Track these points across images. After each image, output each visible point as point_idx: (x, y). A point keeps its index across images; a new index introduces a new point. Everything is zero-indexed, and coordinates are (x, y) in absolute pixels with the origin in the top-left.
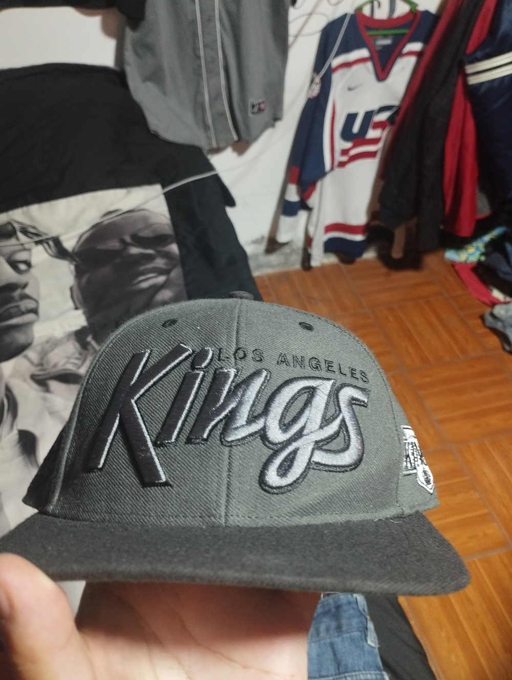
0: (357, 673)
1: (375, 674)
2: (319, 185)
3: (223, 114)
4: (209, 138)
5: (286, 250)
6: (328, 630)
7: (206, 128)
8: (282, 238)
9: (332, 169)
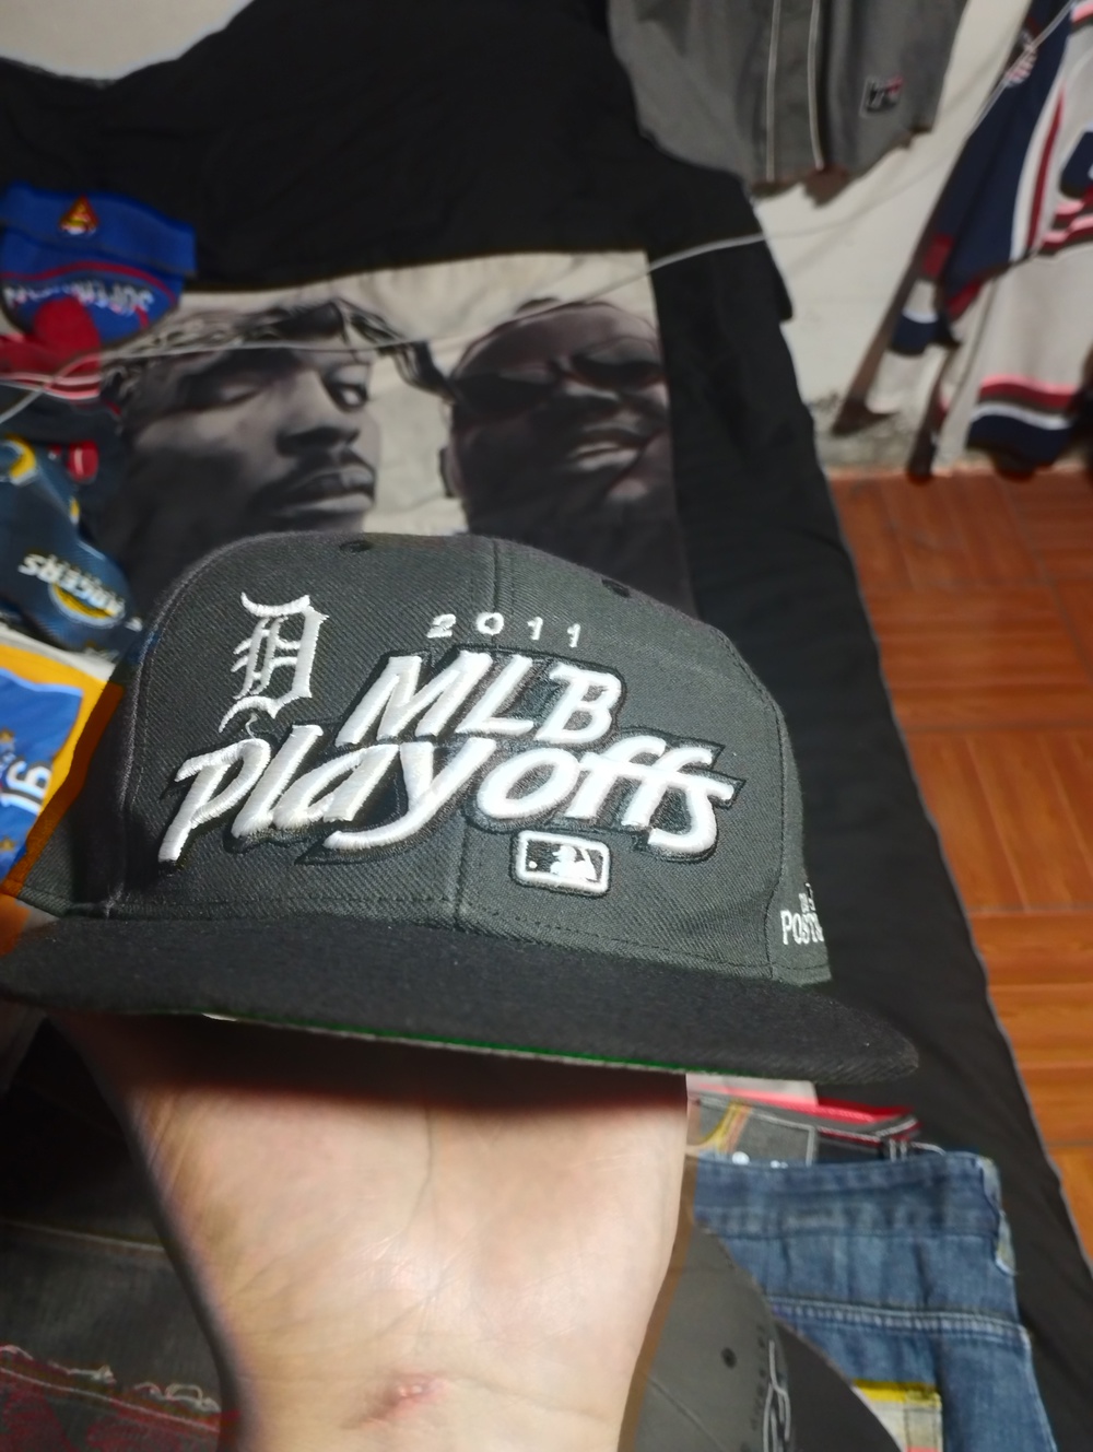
0: (965, 1316)
1: (1003, 1326)
2: (986, 290)
3: (801, 108)
4: (760, 159)
5: (881, 431)
6: (911, 1219)
7: (758, 134)
8: (880, 402)
9: (1026, 256)
